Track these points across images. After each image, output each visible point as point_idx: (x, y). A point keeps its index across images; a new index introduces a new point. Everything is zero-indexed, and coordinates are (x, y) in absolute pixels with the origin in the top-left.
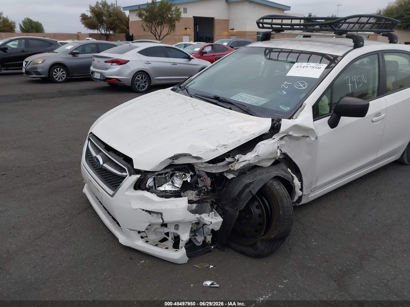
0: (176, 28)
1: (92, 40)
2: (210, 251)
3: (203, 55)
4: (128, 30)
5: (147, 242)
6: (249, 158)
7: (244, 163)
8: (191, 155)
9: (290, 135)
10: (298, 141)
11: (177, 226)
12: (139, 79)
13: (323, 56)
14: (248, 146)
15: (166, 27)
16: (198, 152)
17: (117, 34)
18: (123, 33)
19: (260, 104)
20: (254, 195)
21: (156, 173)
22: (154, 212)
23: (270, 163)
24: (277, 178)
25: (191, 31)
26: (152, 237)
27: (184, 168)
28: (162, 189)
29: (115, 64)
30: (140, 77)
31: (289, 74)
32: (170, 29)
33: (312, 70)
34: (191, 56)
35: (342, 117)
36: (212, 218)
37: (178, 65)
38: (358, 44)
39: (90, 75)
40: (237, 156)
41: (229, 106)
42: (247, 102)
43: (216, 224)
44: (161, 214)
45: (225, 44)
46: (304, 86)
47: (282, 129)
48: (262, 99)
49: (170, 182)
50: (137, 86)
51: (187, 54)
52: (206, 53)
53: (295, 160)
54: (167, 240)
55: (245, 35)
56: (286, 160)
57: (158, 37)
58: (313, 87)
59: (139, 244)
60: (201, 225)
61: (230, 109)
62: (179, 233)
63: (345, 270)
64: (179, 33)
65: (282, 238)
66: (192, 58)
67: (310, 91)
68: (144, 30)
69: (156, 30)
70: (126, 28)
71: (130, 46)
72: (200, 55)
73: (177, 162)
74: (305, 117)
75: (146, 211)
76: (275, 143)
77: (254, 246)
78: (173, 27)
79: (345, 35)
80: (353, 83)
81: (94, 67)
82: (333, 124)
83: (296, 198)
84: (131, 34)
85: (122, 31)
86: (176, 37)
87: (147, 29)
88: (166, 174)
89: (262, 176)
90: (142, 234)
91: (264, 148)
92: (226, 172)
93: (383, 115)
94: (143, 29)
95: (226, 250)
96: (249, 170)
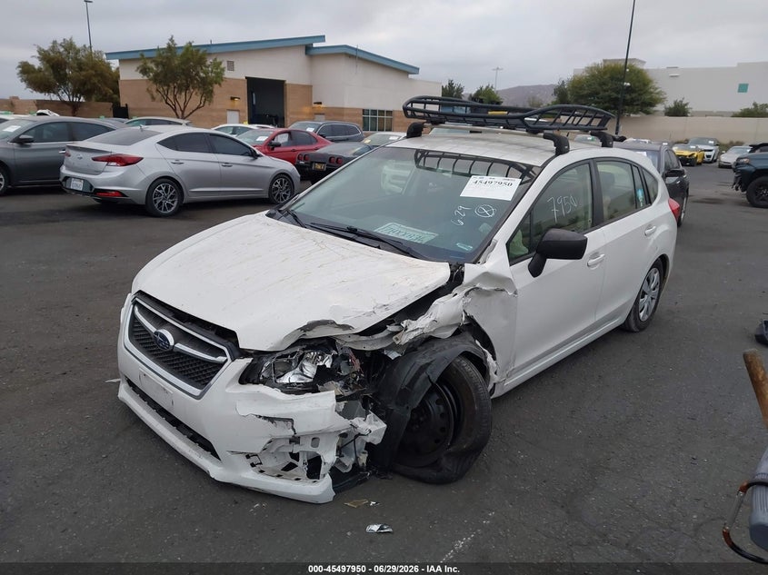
0: (215, 97)
1: (54, 116)
2: (365, 481)
3: (273, 149)
4: (115, 96)
5: (262, 472)
6: (422, 324)
7: (415, 333)
8: (334, 322)
9: (478, 288)
10: (489, 298)
11: (315, 440)
12: (160, 191)
13: (512, 165)
14: (420, 306)
15: (196, 94)
16: (344, 317)
17: (94, 104)
18: (105, 101)
19: (424, 242)
20: (434, 382)
21: (278, 355)
22: (280, 419)
23: (449, 333)
24: (467, 355)
25: (242, 103)
26: (269, 463)
27: (322, 344)
28: (285, 380)
29: (115, 164)
30: (163, 189)
31: (464, 194)
32: (203, 98)
33: (500, 188)
34: (258, 152)
35: (548, 260)
36: (370, 423)
37: (234, 167)
38: (561, 149)
39: (61, 183)
40: (405, 322)
41: (377, 243)
42: (403, 238)
43: (377, 432)
44: (292, 420)
45: (311, 130)
46: (490, 213)
47: (467, 279)
48: (426, 232)
49: (298, 369)
50: (156, 205)
51: (250, 148)
52: (279, 145)
53: (484, 328)
54: (295, 466)
55: (343, 115)
56: (471, 328)
57: (180, 113)
58: (504, 215)
59: (248, 477)
60: (351, 438)
61: (379, 248)
62: (319, 451)
63: (572, 491)
64: (219, 107)
65: (477, 449)
66: (259, 156)
67: (501, 220)
68: (153, 98)
69: (175, 99)
70: (111, 91)
71: (142, 130)
72: (268, 149)
73: (311, 335)
74: (497, 261)
75: (265, 418)
76: (458, 301)
77: (435, 465)
78: (208, 94)
79: (542, 134)
80: (558, 207)
81: (69, 168)
82: (536, 270)
83: (490, 387)
84: (123, 105)
85: (105, 98)
86: (214, 114)
87: (158, 96)
88: (292, 355)
89: (443, 353)
90: (254, 460)
91: (445, 309)
92: (387, 348)
93: (602, 256)
94: (149, 97)
95: (390, 477)
96: (421, 345)
